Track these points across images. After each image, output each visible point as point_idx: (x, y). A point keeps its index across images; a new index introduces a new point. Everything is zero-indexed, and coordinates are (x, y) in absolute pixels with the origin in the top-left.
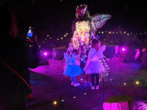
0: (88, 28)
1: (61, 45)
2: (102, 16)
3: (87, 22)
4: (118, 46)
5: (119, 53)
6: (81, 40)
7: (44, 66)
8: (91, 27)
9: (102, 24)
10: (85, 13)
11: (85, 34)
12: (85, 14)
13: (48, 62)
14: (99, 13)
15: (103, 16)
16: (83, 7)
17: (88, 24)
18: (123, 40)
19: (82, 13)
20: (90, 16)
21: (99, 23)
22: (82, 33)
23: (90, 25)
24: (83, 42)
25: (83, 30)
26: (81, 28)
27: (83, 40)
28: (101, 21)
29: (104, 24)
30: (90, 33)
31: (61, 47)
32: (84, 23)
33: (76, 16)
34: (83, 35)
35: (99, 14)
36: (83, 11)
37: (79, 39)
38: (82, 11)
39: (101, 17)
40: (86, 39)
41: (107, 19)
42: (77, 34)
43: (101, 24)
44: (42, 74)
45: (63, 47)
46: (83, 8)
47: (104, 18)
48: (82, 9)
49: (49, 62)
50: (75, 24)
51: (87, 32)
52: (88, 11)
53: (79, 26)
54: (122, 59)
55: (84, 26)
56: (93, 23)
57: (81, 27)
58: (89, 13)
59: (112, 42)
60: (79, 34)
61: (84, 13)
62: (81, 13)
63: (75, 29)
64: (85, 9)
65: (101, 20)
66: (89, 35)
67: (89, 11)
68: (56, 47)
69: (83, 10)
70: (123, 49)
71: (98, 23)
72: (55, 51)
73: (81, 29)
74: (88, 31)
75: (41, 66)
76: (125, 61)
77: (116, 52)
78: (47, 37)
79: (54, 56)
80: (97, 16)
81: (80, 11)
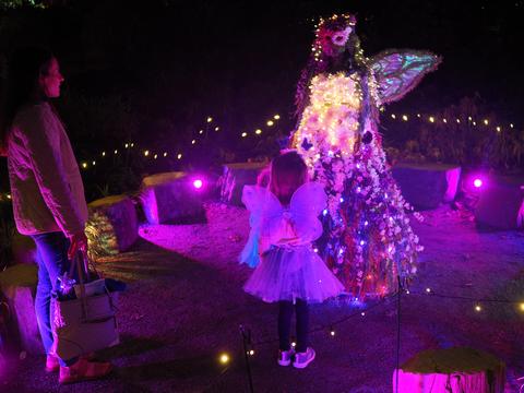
0: (355, 101)
1: (254, 156)
3: (352, 76)
4: (458, 170)
5: (460, 195)
6: (327, 140)
7: (189, 227)
8: (364, 97)
9: (407, 88)
10: (347, 44)
11: (340, 122)
13: (204, 212)
14: (397, 48)
15: (411, 58)
16: (342, 24)
17: (354, 84)
18: (479, 150)
20: (365, 55)
21: (395, 85)
22: (330, 114)
23: (363, 88)
24: (334, 148)
25: (337, 104)
26: (328, 97)
27: (333, 140)
29: (412, 88)
31: (253, 161)
32: (340, 82)
33: (315, 52)
34: (334, 123)
35: (395, 50)
36: (340, 39)
38: (335, 37)
39: (405, 60)
40: (343, 139)
41: (425, 68)
42: (315, 119)
43: (401, 86)
47: (416, 64)
48: (336, 30)
49: (209, 214)
50: (307, 82)
51: (348, 114)
52: (356, 38)
53: (323, 90)
54: (472, 218)
55: (341, 91)
57: (328, 93)
59: (437, 154)
60: (320, 120)
61: (342, 43)
62: (331, 43)
63: (307, 102)
64: (349, 30)
65: (404, 71)
66: (358, 124)
67: (361, 39)
68: (236, 161)
69: (339, 34)
70: (478, 183)
71: (391, 83)
72: (230, 174)
73: (329, 101)
75: (179, 224)
76: (480, 227)
77: (452, 192)
80: (389, 59)
81: (329, 38)
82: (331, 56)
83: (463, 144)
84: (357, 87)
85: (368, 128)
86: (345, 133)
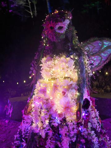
1: (24, 92)
2: (105, 43)
3: (72, 57)
8: (82, 72)
10: (66, 32)
11: (64, 93)
15: (107, 43)
16: (62, 17)
17: (73, 62)
19: (58, 31)
24: (60, 115)
28: (103, 54)
30: (80, 90)
31: (24, 95)
34: (59, 94)
37: (49, 106)
38: (57, 26)
39: (103, 45)
40: (67, 108)
42: (44, 91)
43: (101, 60)
50: (39, 62)
57: (54, 70)
60: (48, 92)
61: (63, 32)
63: (39, 76)
64: (67, 22)
65: (103, 52)
66: (78, 94)
69: (60, 25)
71: (95, 59)
74: (74, 83)
79: (10, 114)
80: (94, 44)
81: (52, 28)
82: (54, 42)
84: (75, 64)
85: (86, 96)
86: (68, 103)
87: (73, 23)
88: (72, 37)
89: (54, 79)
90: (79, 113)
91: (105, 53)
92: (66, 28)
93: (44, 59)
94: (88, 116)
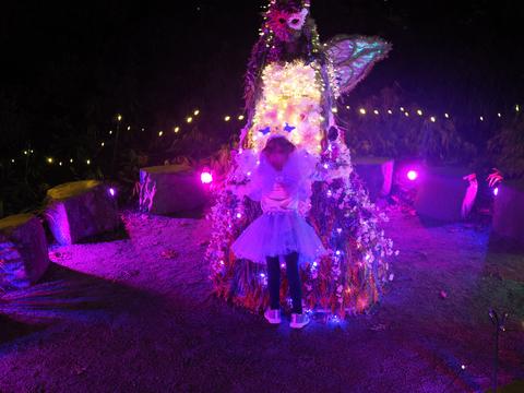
1: (172, 157)
2: (359, 44)
3: (312, 64)
4: (391, 163)
5: (395, 188)
7: (110, 245)
8: (326, 87)
9: (358, 77)
10: (303, 27)
11: (303, 116)
12: (302, 35)
13: (122, 225)
15: (361, 45)
16: (298, 5)
17: (314, 73)
18: (406, 140)
19: (291, 26)
20: (322, 41)
21: (347, 74)
22: (290, 109)
26: (286, 89)
28: (355, 64)
29: (362, 77)
30: (324, 113)
31: (171, 163)
32: (299, 71)
35: (345, 36)
36: (296, 22)
38: (291, 19)
39: (355, 47)
40: (308, 136)
41: (376, 56)
42: (273, 115)
43: (352, 74)
44: (110, 281)
45: (178, 163)
46: (297, 7)
47: (366, 52)
48: (291, 11)
49: (129, 226)
50: (258, 72)
51: (310, 108)
53: (279, 80)
54: (413, 213)
55: (301, 82)
56: (331, 72)
57: (286, 84)
58: (319, 31)
59: (367, 147)
60: (280, 115)
61: (298, 27)
62: (287, 27)
64: (305, 12)
65: (355, 59)
66: (322, 119)
69: (295, 16)
70: (412, 175)
71: (343, 72)
72: (149, 180)
73: (288, 93)
74: (316, 104)
75: (96, 242)
77: (387, 186)
78: (114, 125)
79: (148, 201)
80: (341, 45)
81: (282, 21)
82: (284, 42)
83: (394, 135)
84: (317, 77)
85: (332, 123)
86: (310, 129)
87: (313, 14)
88: (312, 35)
89: (286, 98)
90: (324, 143)
91: (359, 63)
92: (302, 21)
93: (268, 68)
94: (336, 149)
